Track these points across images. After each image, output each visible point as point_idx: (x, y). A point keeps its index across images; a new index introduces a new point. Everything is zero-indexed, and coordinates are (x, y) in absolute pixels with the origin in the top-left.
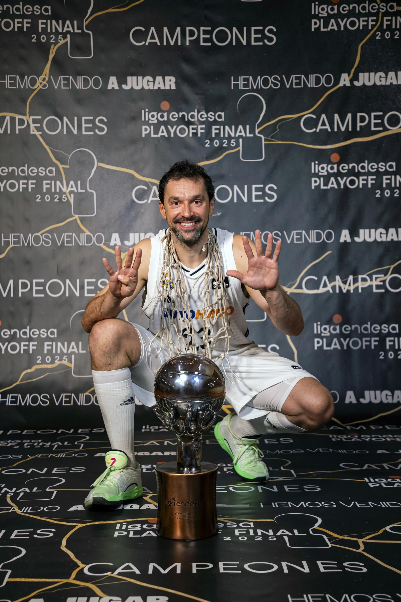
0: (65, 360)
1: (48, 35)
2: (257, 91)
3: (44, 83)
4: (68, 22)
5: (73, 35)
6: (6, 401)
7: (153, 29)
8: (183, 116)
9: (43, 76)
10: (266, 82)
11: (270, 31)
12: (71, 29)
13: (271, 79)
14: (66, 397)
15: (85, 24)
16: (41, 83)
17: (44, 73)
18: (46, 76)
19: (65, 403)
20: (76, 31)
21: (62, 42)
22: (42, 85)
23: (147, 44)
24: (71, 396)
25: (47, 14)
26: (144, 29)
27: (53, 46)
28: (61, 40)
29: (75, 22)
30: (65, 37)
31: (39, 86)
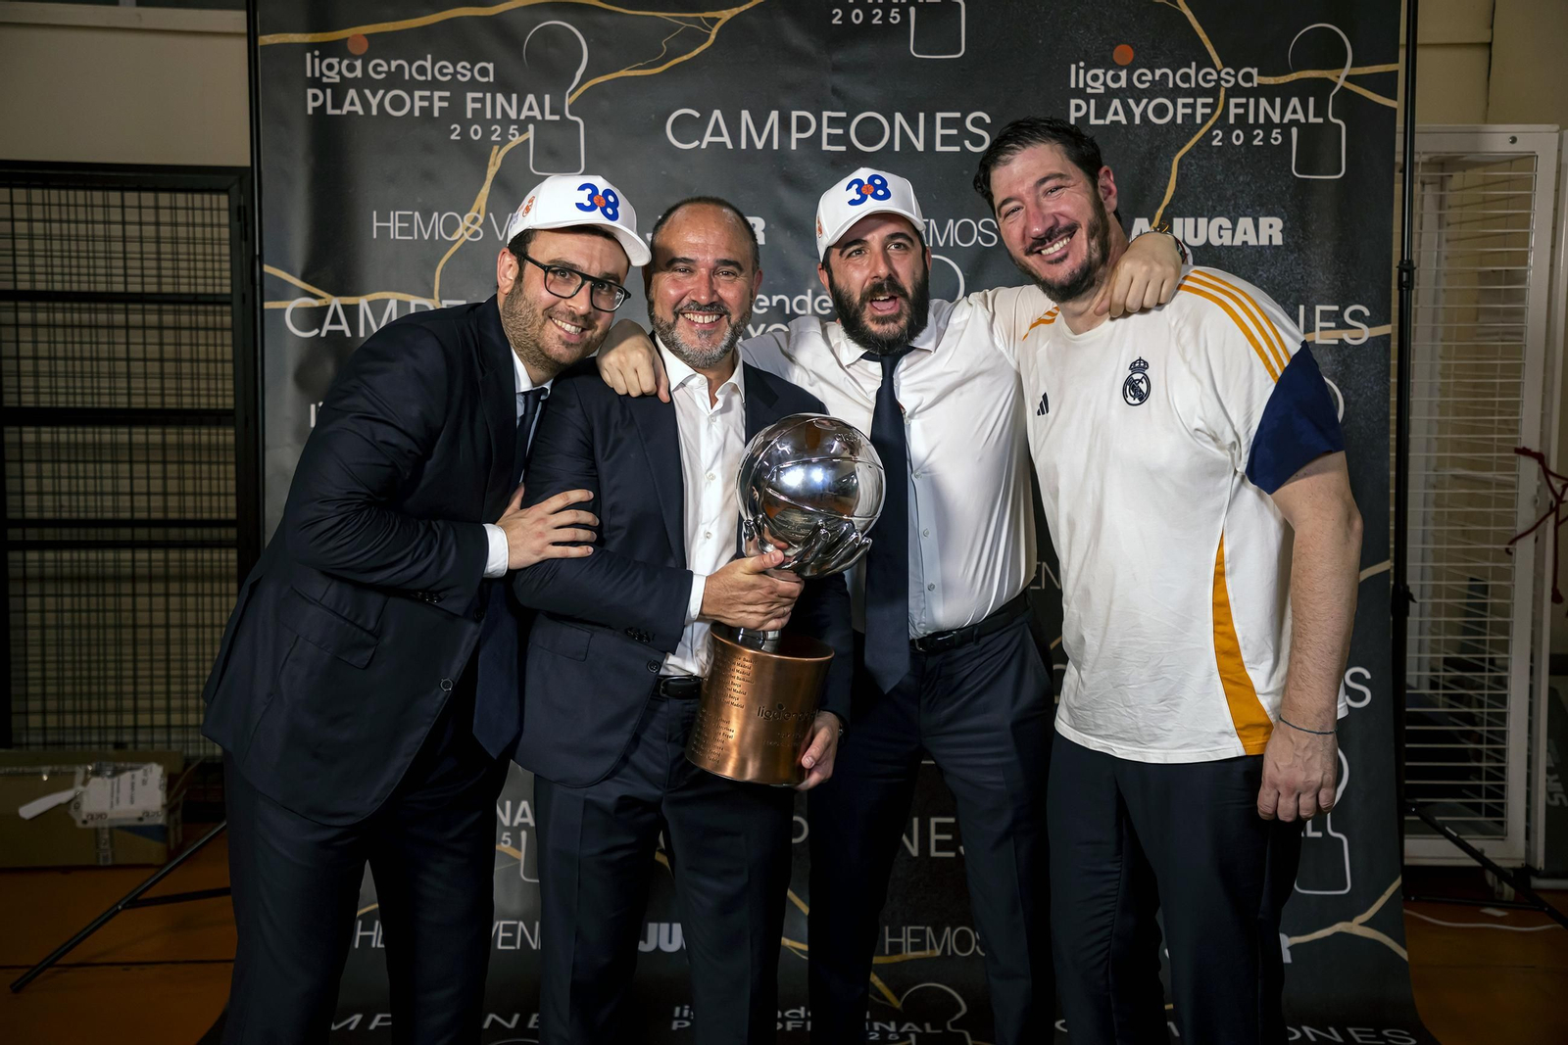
0: (506, 842)
1: (486, 125)
2: (946, 250)
3: (476, 227)
4: (531, 98)
5: (541, 125)
6: (371, 936)
7: (717, 113)
8: (781, 303)
9: (472, 214)
10: (965, 232)
11: (977, 122)
12: (536, 113)
13: (977, 227)
14: (506, 928)
15: (568, 101)
16: (468, 229)
17: (475, 207)
18: (478, 212)
19: (502, 944)
20: (548, 117)
21: (516, 140)
22: (471, 232)
23: (704, 146)
24: (516, 926)
25: (485, 80)
26: (697, 115)
27: (496, 148)
28: (513, 135)
29: (547, 97)
30: (523, 130)
31: (463, 235)
